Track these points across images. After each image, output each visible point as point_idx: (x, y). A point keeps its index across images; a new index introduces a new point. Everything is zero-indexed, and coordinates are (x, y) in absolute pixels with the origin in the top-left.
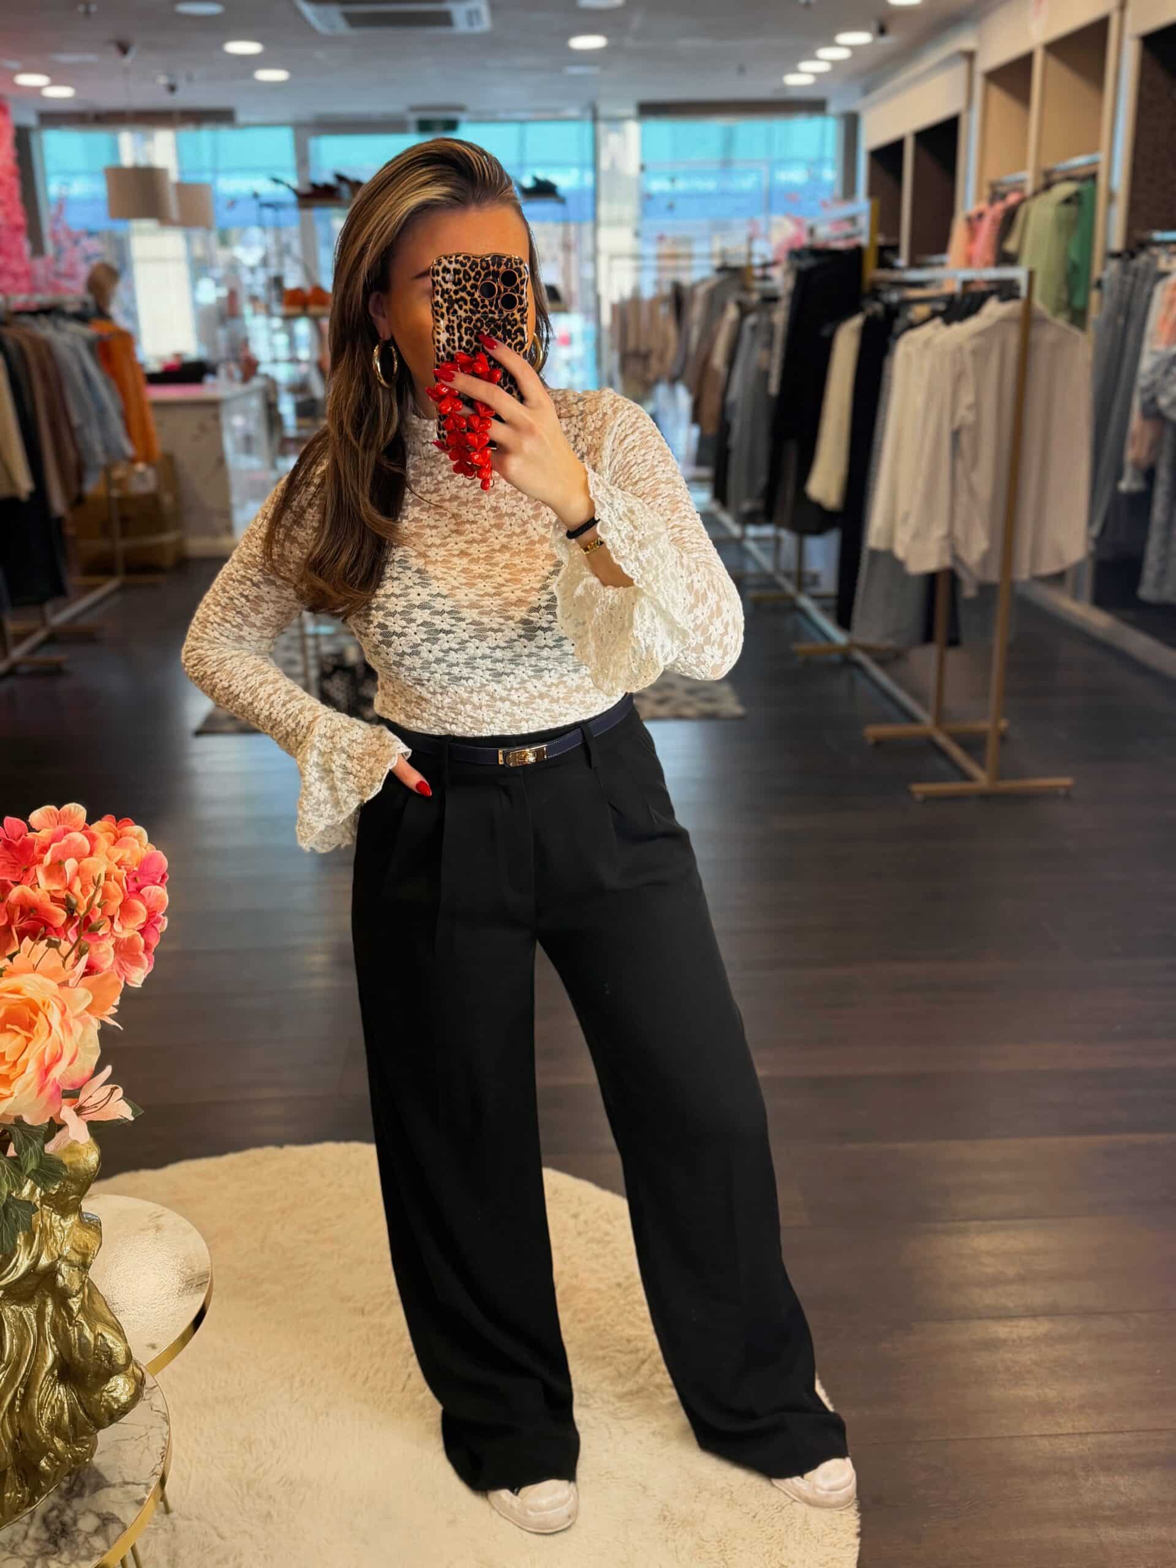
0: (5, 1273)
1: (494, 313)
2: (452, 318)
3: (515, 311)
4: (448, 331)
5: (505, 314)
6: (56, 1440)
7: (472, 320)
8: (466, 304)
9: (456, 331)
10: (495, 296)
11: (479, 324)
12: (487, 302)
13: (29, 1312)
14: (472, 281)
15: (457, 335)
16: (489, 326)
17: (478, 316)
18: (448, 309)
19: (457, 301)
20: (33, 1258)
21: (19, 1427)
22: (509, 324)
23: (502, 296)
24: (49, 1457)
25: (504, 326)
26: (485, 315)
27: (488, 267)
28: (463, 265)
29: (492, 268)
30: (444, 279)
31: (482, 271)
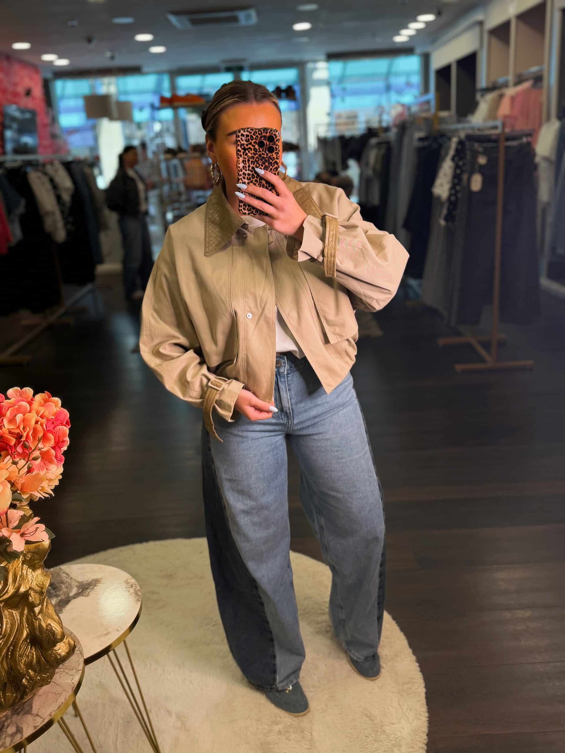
0: (2, 595)
1: (264, 154)
2: (245, 157)
3: (274, 154)
4: (243, 163)
5: (269, 155)
6: (30, 671)
7: (254, 158)
8: (251, 150)
9: (247, 162)
10: (265, 147)
11: (257, 160)
12: (261, 150)
13: (16, 614)
14: (254, 140)
15: (248, 164)
16: (262, 160)
17: (257, 156)
18: (243, 153)
19: (248, 149)
20: (16, 588)
21: (10, 664)
22: (271, 159)
23: (268, 147)
24: (26, 679)
26: (260, 155)
27: (262, 134)
28: (250, 133)
29: (263, 134)
30: (242, 139)
31: (259, 136)
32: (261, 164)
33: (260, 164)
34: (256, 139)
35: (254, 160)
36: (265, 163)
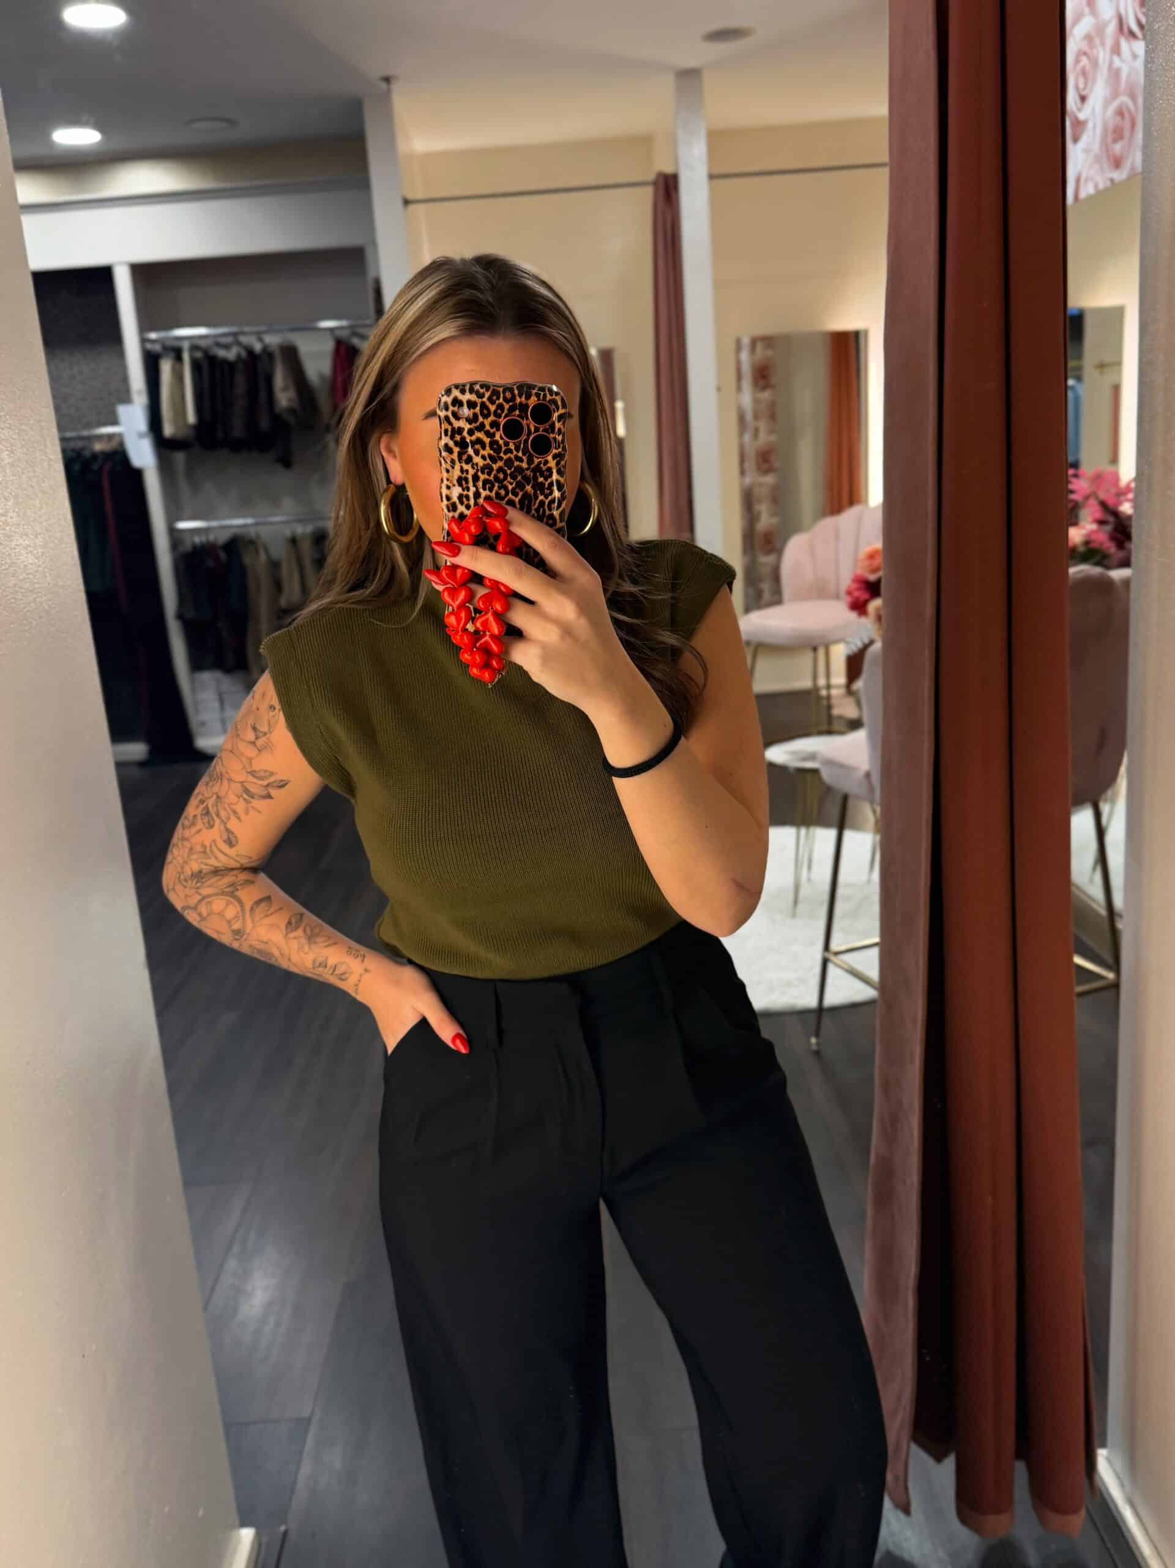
1: (521, 460)
5: (536, 461)
7: (491, 469)
10: (524, 437)
11: (501, 476)
12: (512, 446)
16: (513, 477)
22: (539, 475)
23: (532, 438)
25: (535, 478)
31: (505, 404)
32: (513, 489)
33: (510, 487)
34: (496, 414)
35: (492, 476)
36: (525, 487)
